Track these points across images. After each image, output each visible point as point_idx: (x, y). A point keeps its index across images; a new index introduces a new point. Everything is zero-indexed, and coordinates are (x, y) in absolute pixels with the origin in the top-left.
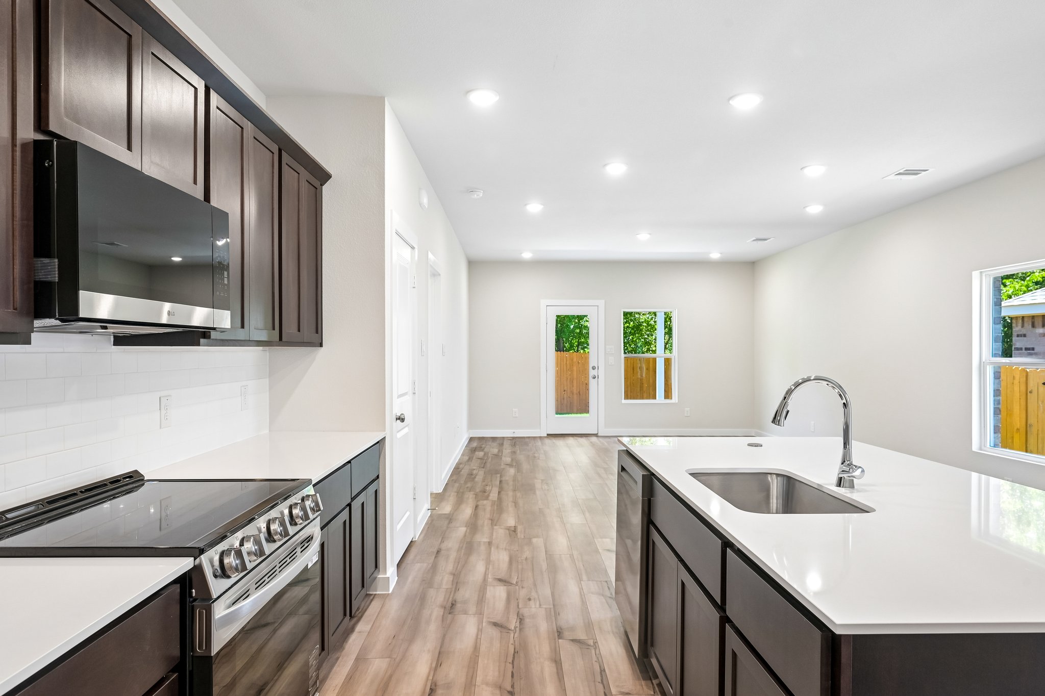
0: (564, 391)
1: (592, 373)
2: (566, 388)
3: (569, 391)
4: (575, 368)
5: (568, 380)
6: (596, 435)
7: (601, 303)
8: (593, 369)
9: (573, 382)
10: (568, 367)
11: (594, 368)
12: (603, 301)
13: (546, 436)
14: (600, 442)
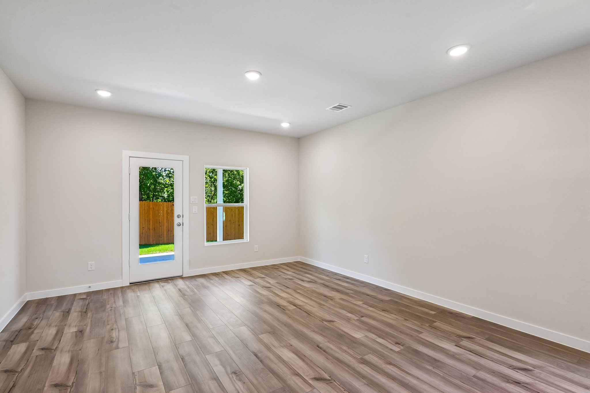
0: (143, 228)
1: (177, 221)
2: (144, 226)
3: (146, 228)
4: (151, 212)
5: (146, 221)
6: (181, 277)
7: (186, 158)
8: (178, 218)
9: (149, 222)
10: (146, 211)
11: (179, 216)
12: (188, 157)
13: (128, 284)
14: (186, 285)
